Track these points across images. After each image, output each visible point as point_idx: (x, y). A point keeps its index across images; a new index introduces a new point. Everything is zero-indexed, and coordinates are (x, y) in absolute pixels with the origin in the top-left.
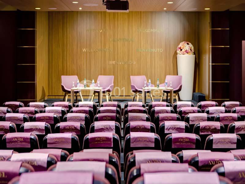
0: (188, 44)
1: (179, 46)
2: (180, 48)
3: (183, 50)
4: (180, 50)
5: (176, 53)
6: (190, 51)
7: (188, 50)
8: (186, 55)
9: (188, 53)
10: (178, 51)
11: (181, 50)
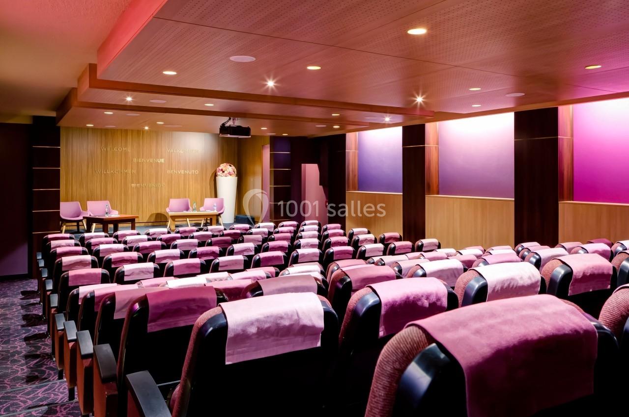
0: (230, 166)
1: (220, 168)
2: (222, 170)
3: (226, 172)
4: (221, 172)
5: (215, 175)
6: (233, 173)
7: (231, 171)
8: (230, 177)
9: (231, 175)
10: (220, 173)
11: (223, 172)
